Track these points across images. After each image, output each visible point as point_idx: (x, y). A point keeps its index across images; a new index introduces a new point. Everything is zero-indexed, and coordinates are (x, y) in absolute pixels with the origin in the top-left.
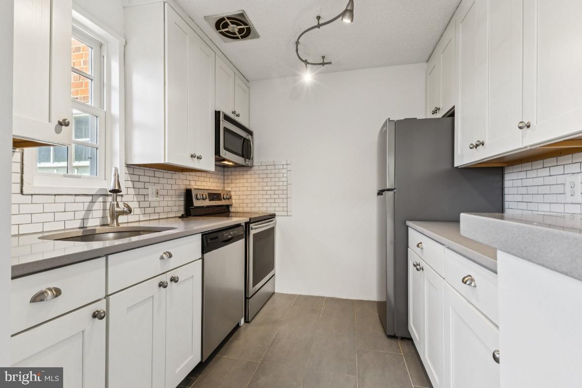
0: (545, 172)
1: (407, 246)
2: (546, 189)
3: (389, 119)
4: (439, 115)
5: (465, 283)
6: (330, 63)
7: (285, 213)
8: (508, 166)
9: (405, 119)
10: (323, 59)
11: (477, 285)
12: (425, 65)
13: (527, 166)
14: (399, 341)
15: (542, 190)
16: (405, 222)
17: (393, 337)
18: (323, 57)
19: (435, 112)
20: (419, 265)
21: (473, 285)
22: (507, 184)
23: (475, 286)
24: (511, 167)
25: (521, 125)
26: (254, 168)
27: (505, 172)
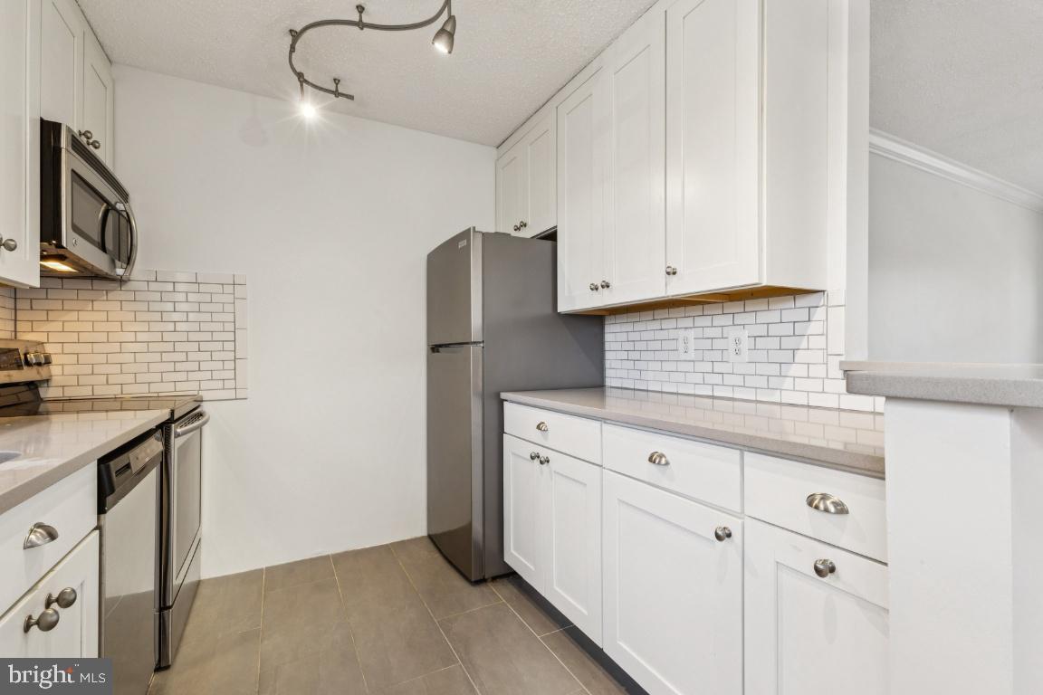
0: (656, 325)
1: (501, 431)
2: (657, 345)
3: (474, 228)
4: (526, 234)
5: (654, 462)
6: (351, 97)
7: (231, 394)
8: (610, 315)
9: (496, 233)
10: (337, 84)
11: (670, 461)
12: (495, 150)
13: (635, 317)
14: (490, 584)
15: (653, 346)
16: (499, 395)
17: (480, 582)
18: (337, 81)
19: (517, 229)
20: (538, 457)
21: (663, 461)
22: (608, 337)
23: (667, 464)
24: (613, 317)
25: (669, 270)
26: (131, 286)
27: (606, 322)
